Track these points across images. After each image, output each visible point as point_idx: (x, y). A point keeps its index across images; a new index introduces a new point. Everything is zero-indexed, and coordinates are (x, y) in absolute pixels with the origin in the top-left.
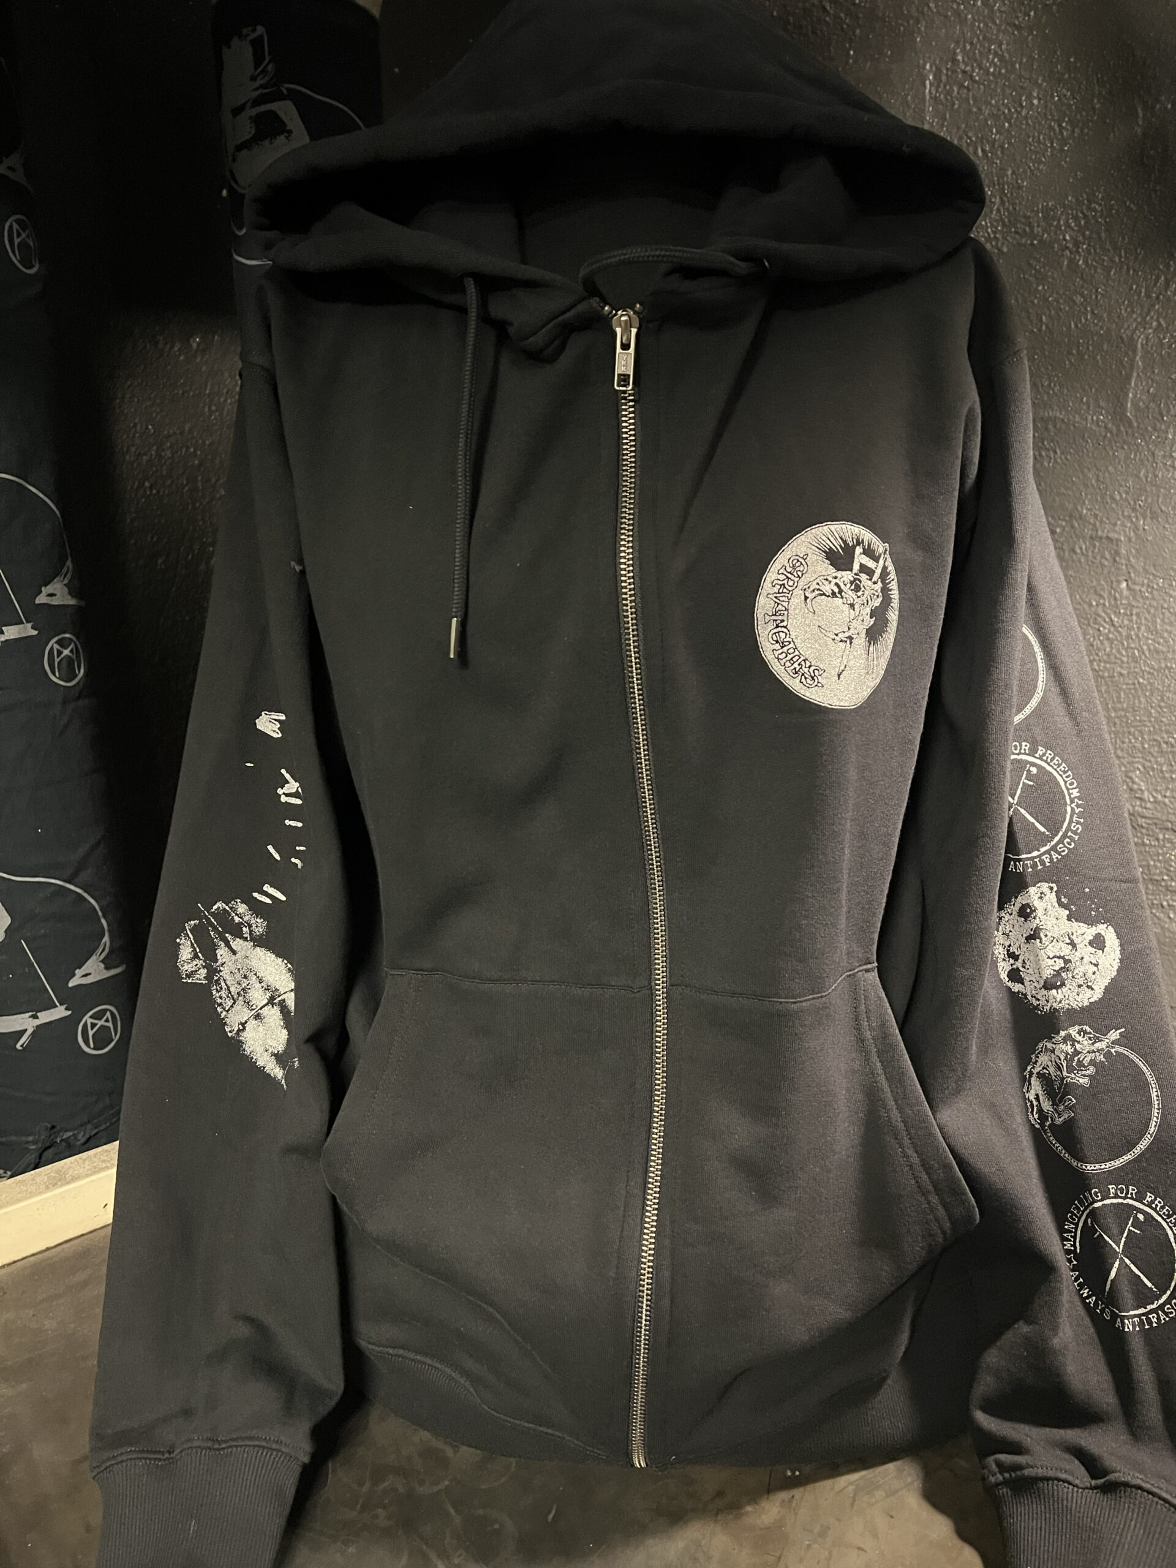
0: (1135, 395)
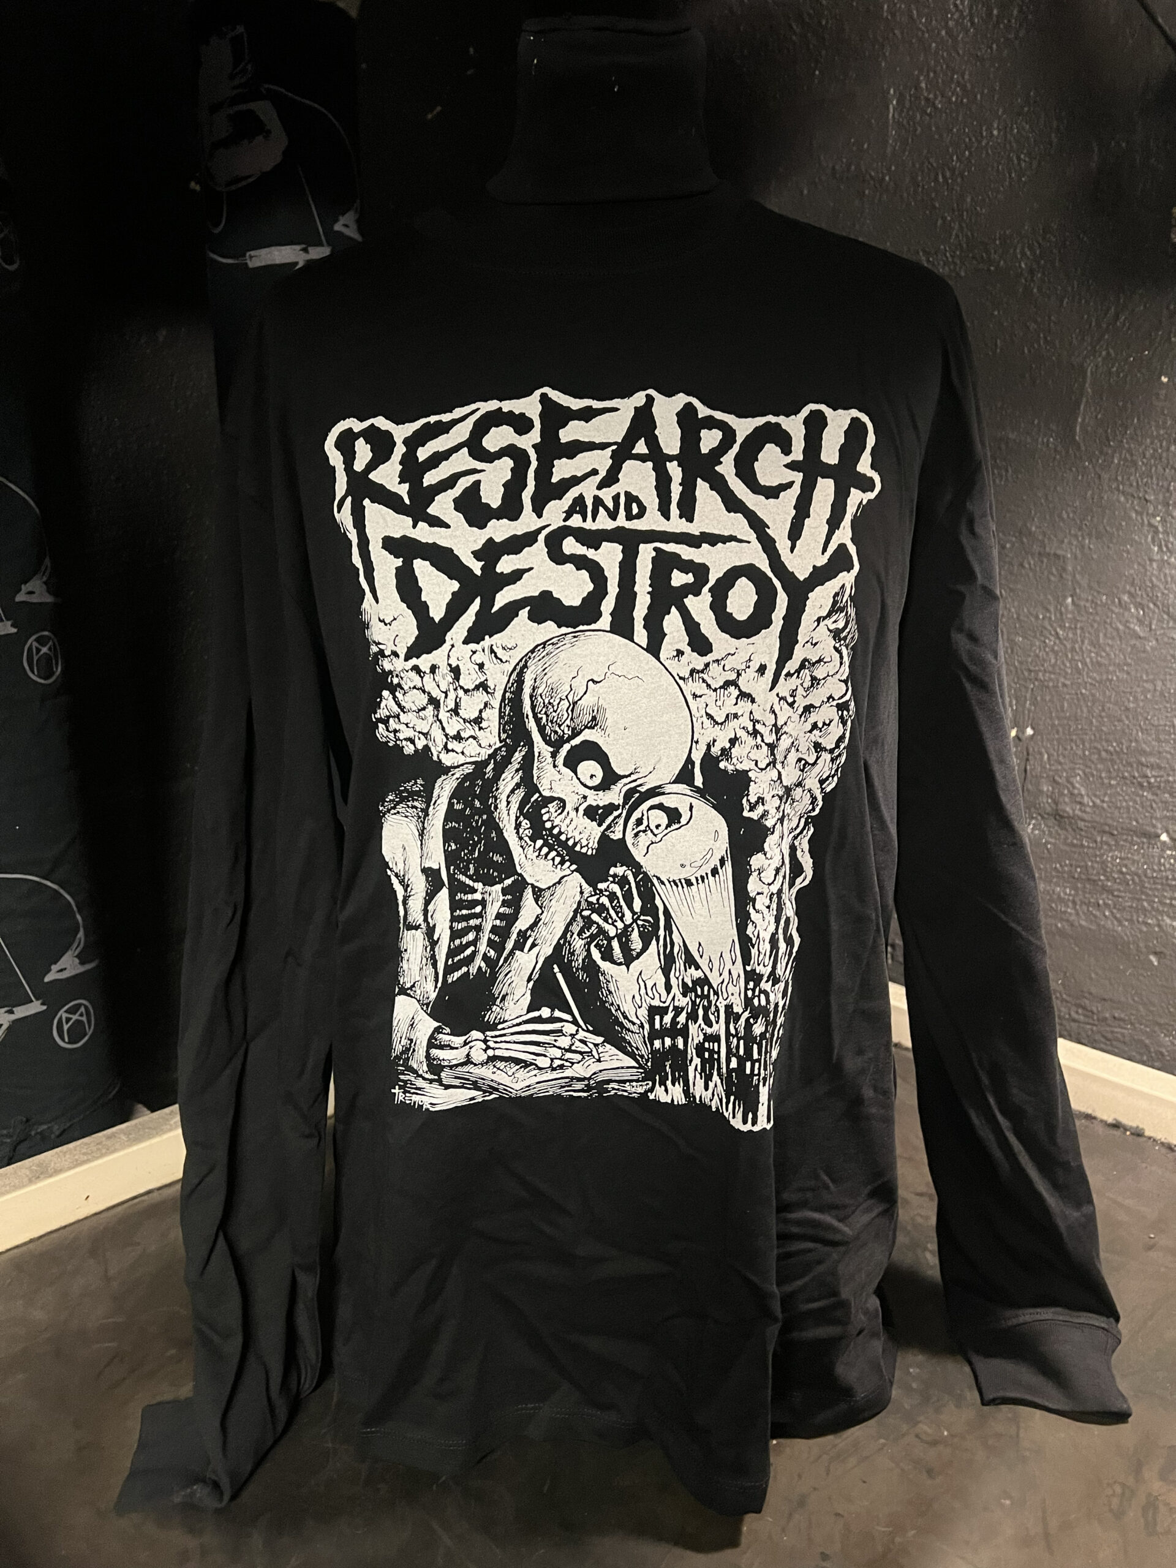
0: (1083, 420)
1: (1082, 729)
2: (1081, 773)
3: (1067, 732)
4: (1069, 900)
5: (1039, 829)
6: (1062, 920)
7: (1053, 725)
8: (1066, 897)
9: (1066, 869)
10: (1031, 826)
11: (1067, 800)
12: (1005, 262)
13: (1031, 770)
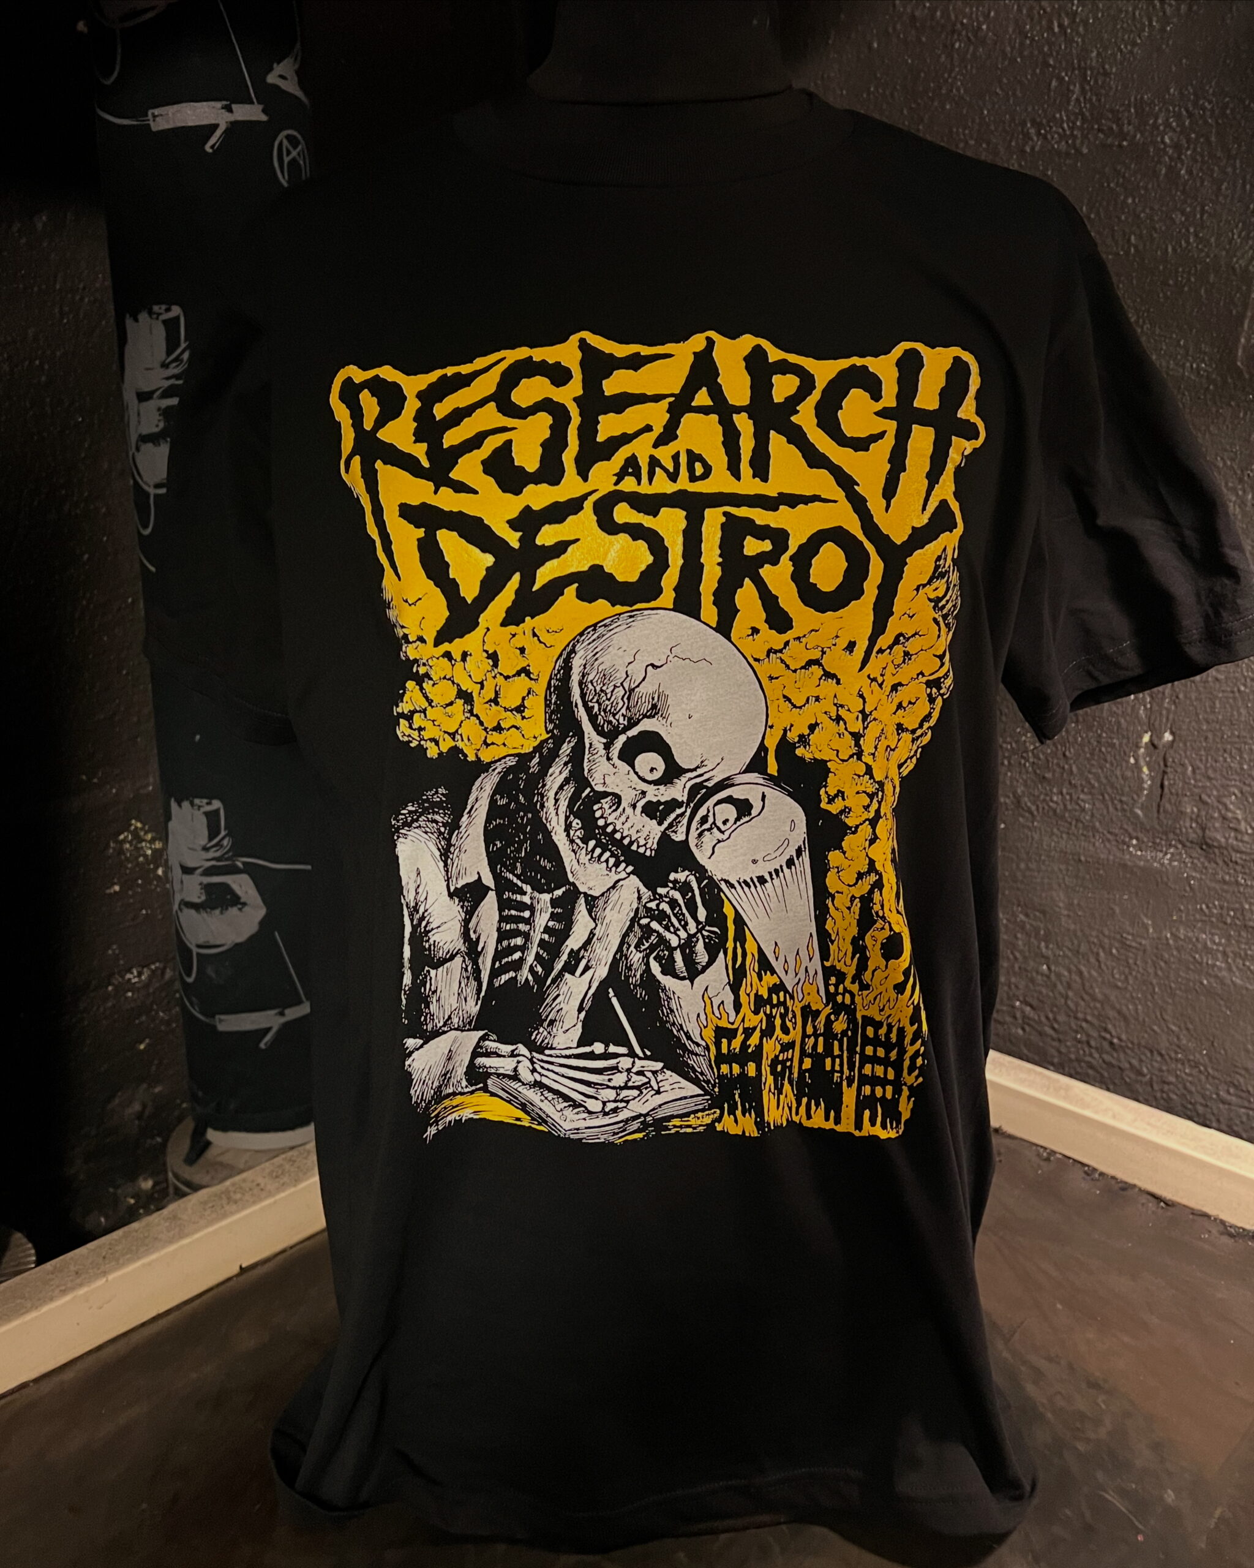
1: (1238, 737)
2: (1236, 791)
3: (1218, 740)
4: (1218, 950)
5: (1179, 861)
6: (1208, 975)
7: (1200, 730)
8: (1215, 947)
9: (1215, 911)
10: (1169, 856)
11: (1217, 825)
12: (1142, 135)
13: (1170, 784)
